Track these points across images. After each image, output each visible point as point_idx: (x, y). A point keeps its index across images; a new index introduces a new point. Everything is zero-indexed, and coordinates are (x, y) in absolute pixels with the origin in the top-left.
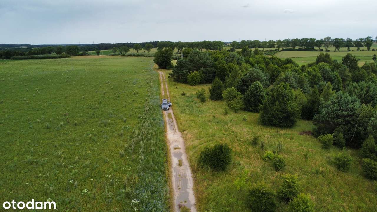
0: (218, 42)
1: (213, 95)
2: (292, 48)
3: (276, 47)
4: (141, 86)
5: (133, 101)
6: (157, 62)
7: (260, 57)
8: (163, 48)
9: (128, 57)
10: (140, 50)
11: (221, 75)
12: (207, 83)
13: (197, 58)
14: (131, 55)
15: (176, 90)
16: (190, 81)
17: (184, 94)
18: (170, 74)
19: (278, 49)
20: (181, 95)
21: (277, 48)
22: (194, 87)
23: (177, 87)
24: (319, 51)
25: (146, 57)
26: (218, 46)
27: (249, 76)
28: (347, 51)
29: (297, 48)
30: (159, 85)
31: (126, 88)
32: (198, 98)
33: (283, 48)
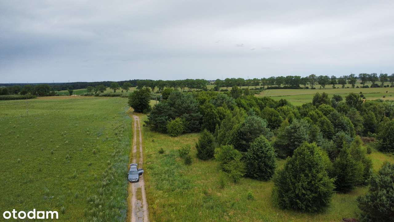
0: (201, 80)
1: (201, 152)
2: (277, 86)
3: (260, 85)
4: (107, 139)
5: (90, 165)
6: (132, 105)
7: (251, 98)
8: (143, 87)
9: (103, 97)
10: (118, 89)
11: (209, 122)
12: (192, 133)
13: (178, 102)
14: (105, 96)
15: (152, 144)
16: (170, 131)
17: (162, 152)
18: (145, 122)
19: (264, 87)
20: (158, 154)
21: (262, 86)
22: (176, 139)
23: (153, 141)
24: (305, 89)
25: (123, 97)
26: (201, 85)
27: (249, 128)
28: (332, 89)
29: (282, 86)
30: (131, 136)
31: (85, 143)
32: (181, 157)
33: (268, 87)
